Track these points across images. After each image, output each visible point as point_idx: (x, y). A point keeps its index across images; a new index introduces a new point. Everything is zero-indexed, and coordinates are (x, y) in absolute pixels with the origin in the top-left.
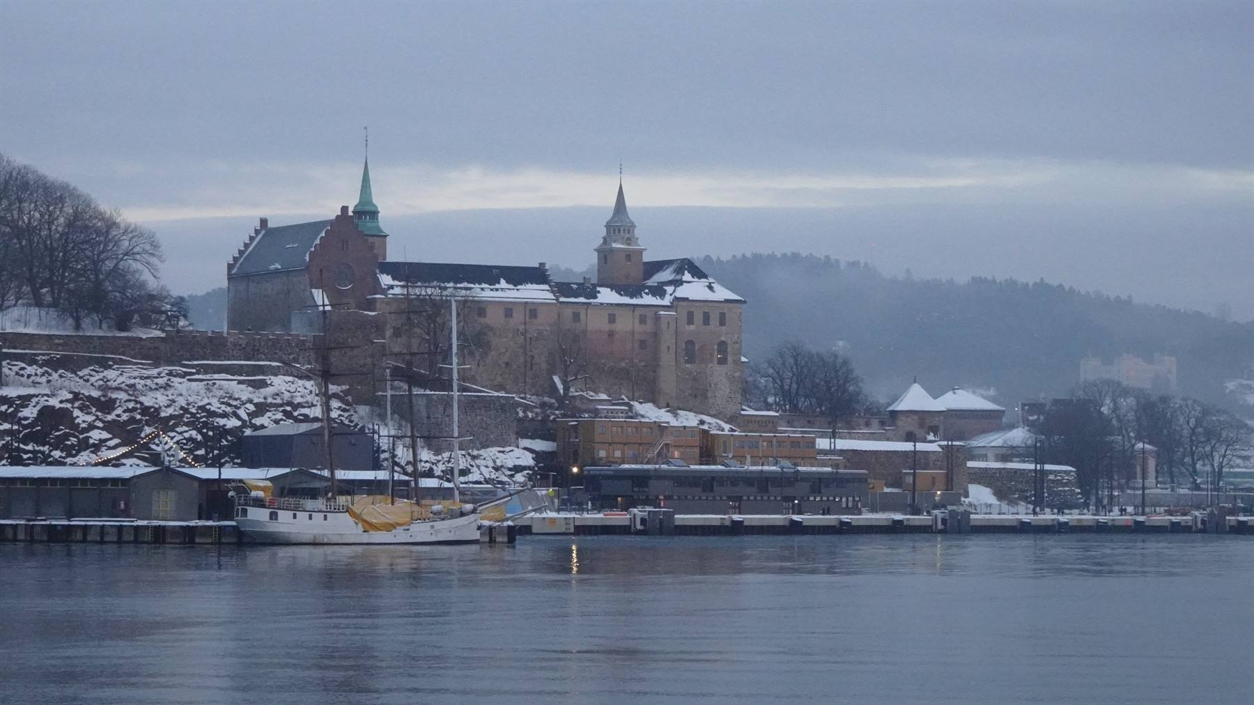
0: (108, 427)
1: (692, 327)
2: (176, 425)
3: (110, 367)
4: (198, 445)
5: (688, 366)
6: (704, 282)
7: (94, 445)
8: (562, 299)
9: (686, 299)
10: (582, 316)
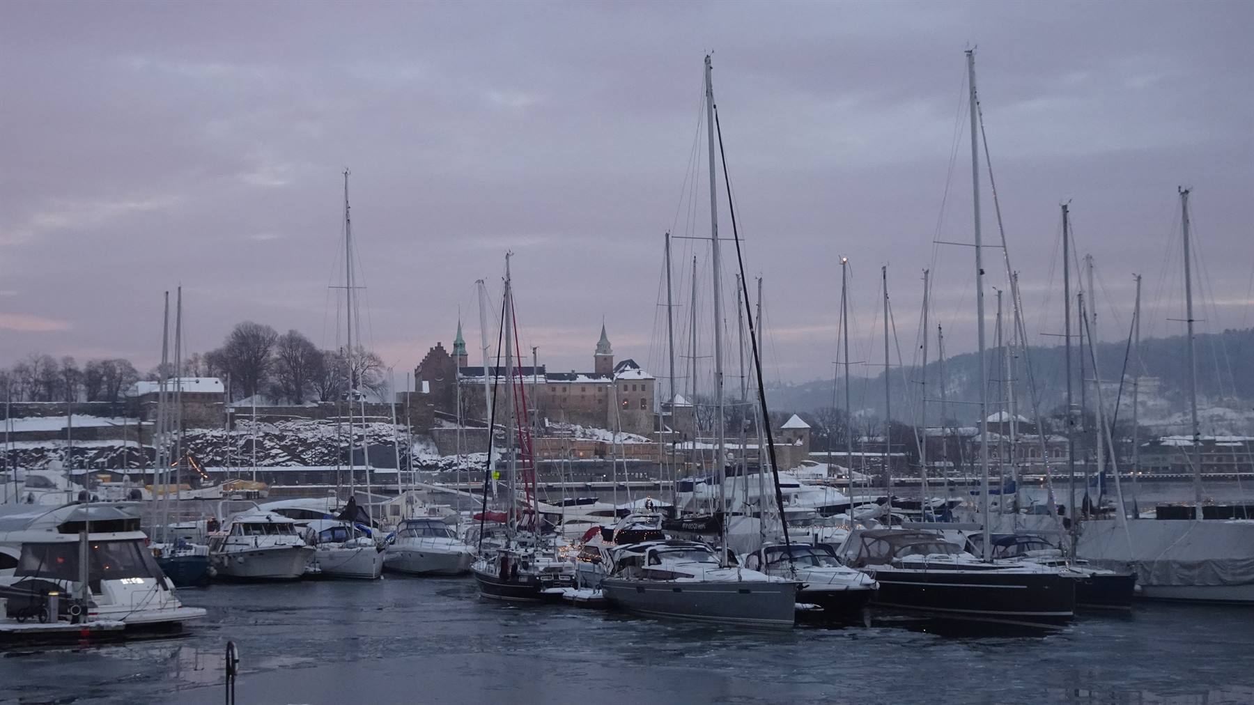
0: (282, 448)
1: (626, 392)
2: (315, 446)
3: (290, 421)
4: (326, 455)
5: (625, 411)
6: (637, 370)
7: (272, 456)
8: (549, 381)
9: (623, 379)
10: (568, 389)
